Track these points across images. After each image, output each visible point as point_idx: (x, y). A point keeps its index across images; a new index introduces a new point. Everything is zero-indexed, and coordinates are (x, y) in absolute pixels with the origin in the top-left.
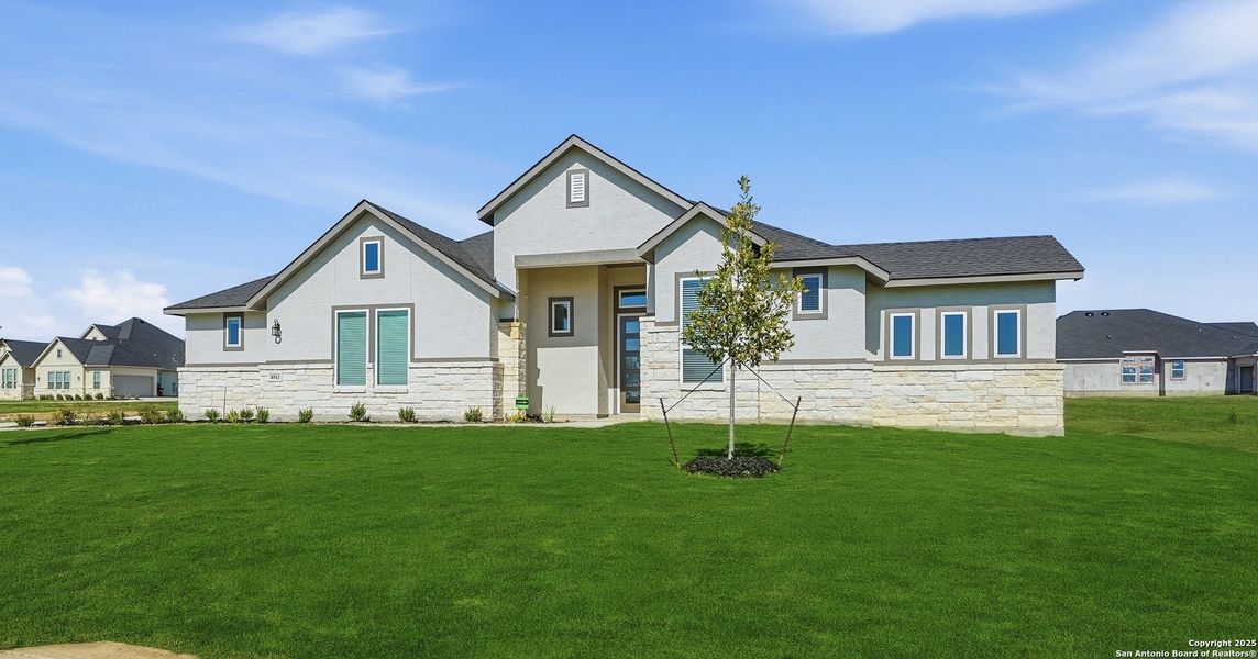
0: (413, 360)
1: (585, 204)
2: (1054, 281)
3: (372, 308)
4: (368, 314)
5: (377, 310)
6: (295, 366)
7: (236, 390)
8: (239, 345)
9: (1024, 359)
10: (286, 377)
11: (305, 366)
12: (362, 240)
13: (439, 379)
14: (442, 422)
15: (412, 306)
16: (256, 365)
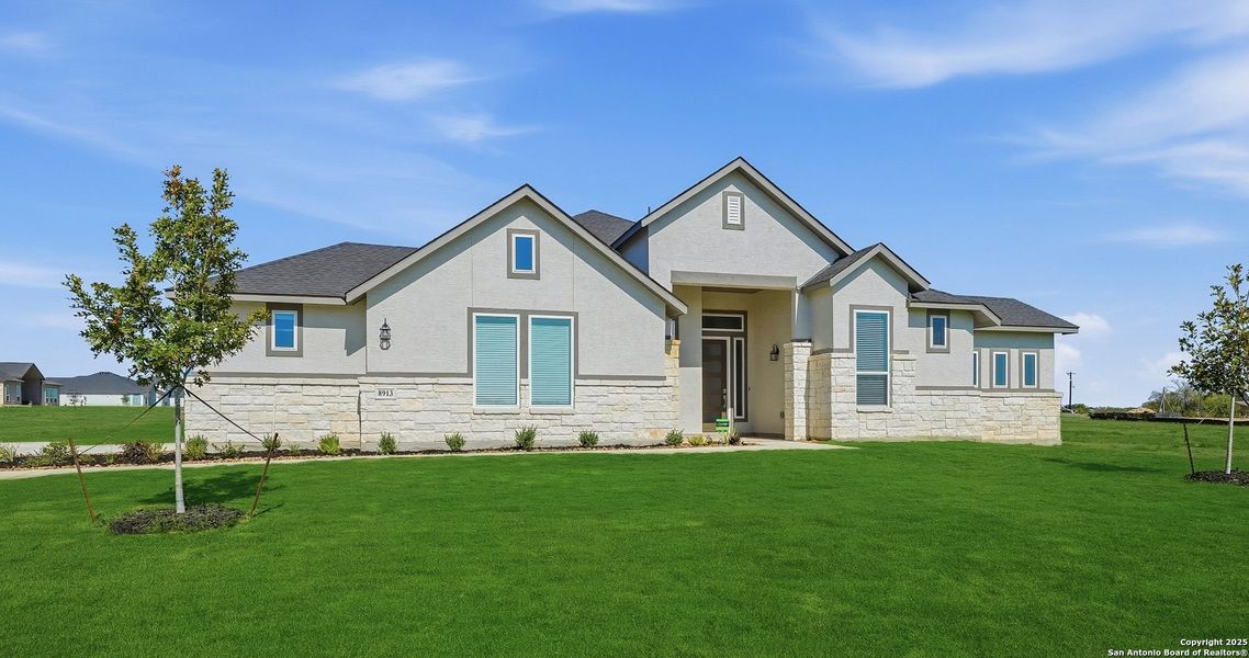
0: (577, 376)
1: (741, 227)
2: (1052, 334)
3: (524, 314)
4: (518, 320)
5: (530, 317)
6: (418, 380)
7: (292, 409)
8: (295, 348)
9: (1038, 390)
10: (398, 392)
11: (434, 380)
12: (510, 232)
13: (613, 398)
14: (617, 447)
15: (576, 315)
16: (355, 376)
